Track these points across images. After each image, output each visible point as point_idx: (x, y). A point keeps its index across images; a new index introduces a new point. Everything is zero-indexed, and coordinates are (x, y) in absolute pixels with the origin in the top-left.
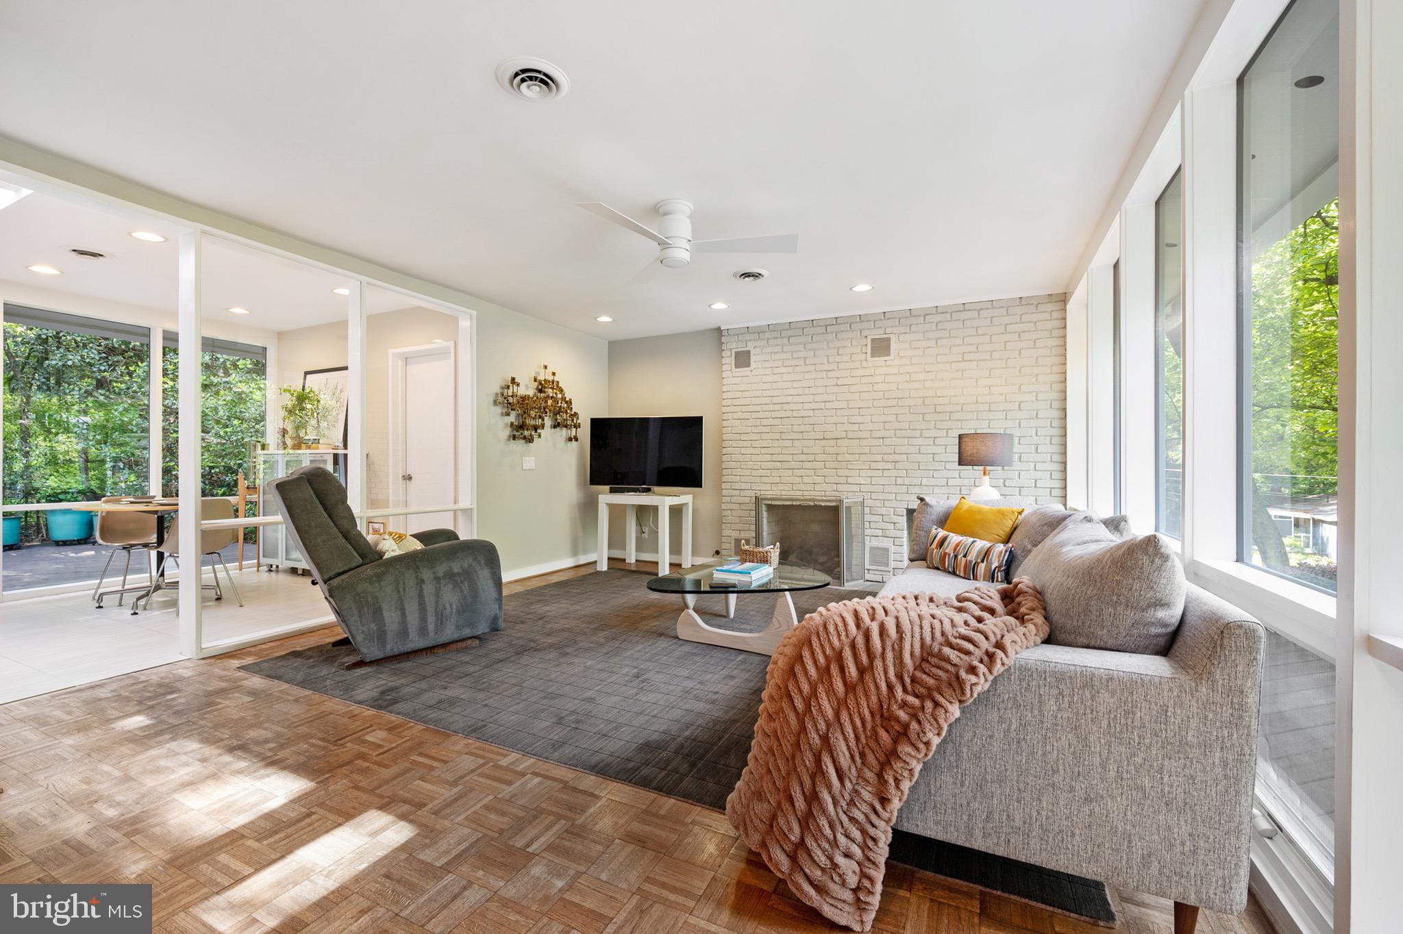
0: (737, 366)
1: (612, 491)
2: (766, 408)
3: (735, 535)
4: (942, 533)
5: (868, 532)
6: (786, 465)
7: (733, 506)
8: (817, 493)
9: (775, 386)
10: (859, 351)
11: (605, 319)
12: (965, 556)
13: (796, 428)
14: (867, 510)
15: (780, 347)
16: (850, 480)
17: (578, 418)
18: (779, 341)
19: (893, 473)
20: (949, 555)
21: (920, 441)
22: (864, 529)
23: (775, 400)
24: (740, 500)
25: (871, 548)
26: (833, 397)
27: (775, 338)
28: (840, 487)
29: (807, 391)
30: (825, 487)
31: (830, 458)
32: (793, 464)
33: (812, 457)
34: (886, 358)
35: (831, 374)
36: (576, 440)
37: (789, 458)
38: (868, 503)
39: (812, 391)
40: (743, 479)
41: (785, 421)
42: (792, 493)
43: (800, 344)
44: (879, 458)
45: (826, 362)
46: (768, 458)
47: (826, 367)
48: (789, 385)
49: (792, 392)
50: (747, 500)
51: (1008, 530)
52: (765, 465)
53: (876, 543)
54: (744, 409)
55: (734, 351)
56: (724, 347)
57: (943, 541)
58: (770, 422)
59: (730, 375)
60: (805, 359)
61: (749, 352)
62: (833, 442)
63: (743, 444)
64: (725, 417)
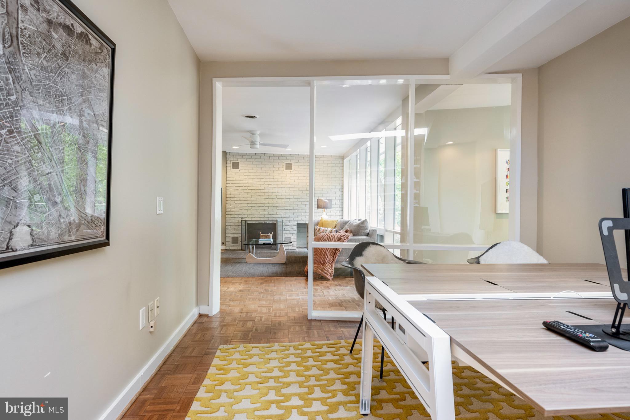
0: (233, 168)
2: (245, 185)
3: (232, 235)
4: (318, 227)
6: (253, 208)
8: (266, 218)
9: (249, 177)
10: (281, 167)
13: (257, 194)
14: (284, 224)
15: (251, 162)
16: (278, 214)
18: (250, 160)
19: (292, 211)
21: (301, 200)
22: (283, 231)
23: (249, 182)
24: (235, 221)
25: (285, 238)
26: (271, 183)
27: (249, 159)
28: (274, 216)
29: (262, 180)
30: (268, 216)
31: (270, 205)
32: (256, 207)
33: (264, 205)
34: (290, 171)
35: (271, 174)
37: (255, 205)
38: (284, 221)
39: (264, 180)
40: (235, 213)
41: (253, 191)
42: (256, 218)
43: (259, 162)
44: (288, 205)
45: (269, 170)
46: (246, 205)
47: (269, 172)
48: (255, 177)
49: (256, 180)
50: (237, 221)
51: (335, 226)
52: (245, 208)
53: (286, 236)
54: (236, 185)
55: (232, 162)
56: (227, 159)
57: (319, 229)
58: (247, 191)
59: (230, 171)
60: (261, 168)
61: (238, 163)
62: (271, 200)
63: (236, 199)
64: (227, 188)
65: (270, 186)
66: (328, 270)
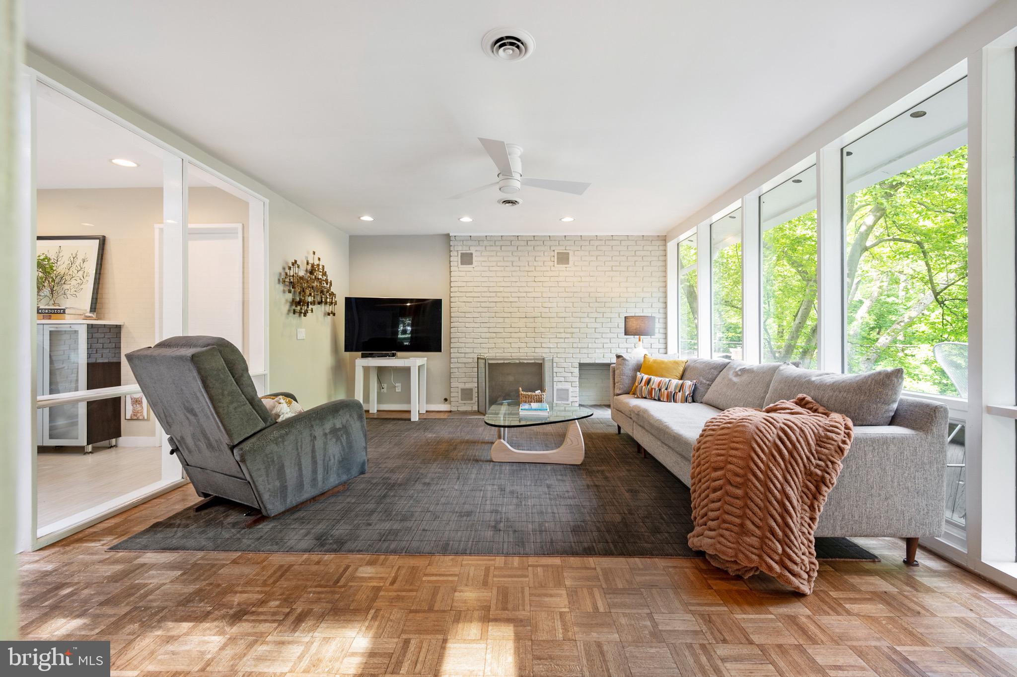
0: (462, 263)
1: (363, 356)
2: (484, 294)
3: (462, 386)
5: (556, 379)
6: (499, 335)
7: (460, 365)
8: (522, 354)
9: (491, 279)
10: (549, 259)
11: (367, 218)
12: (666, 389)
13: (506, 310)
14: (555, 364)
15: (495, 252)
16: (544, 345)
17: (335, 297)
18: (494, 248)
19: (571, 340)
20: (655, 389)
21: (587, 320)
22: (553, 377)
23: (491, 289)
24: (465, 360)
25: (558, 390)
26: (532, 290)
27: (491, 246)
28: (537, 350)
29: (513, 284)
30: (526, 350)
31: (530, 330)
32: (504, 335)
33: (517, 330)
34: (566, 266)
35: (530, 274)
36: (334, 314)
37: (501, 330)
38: (556, 360)
39: (518, 284)
40: (467, 345)
41: (498, 305)
42: (504, 354)
43: (509, 251)
44: (562, 330)
45: (527, 265)
46: (486, 330)
47: (527, 268)
48: (501, 279)
49: (503, 284)
50: (470, 360)
52: (483, 335)
53: (560, 386)
54: (468, 294)
55: (460, 252)
56: (452, 249)
57: (648, 382)
58: (487, 304)
59: (457, 269)
60: (512, 262)
61: (472, 254)
62: (532, 320)
63: (467, 320)
64: (452, 300)
65: (529, 295)
66: (802, 560)
